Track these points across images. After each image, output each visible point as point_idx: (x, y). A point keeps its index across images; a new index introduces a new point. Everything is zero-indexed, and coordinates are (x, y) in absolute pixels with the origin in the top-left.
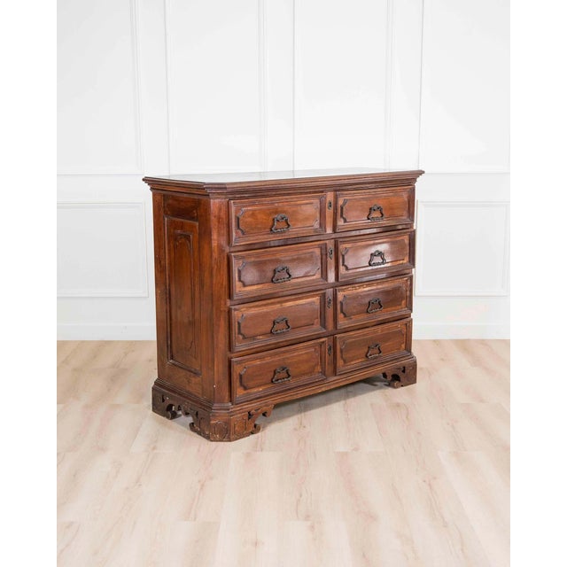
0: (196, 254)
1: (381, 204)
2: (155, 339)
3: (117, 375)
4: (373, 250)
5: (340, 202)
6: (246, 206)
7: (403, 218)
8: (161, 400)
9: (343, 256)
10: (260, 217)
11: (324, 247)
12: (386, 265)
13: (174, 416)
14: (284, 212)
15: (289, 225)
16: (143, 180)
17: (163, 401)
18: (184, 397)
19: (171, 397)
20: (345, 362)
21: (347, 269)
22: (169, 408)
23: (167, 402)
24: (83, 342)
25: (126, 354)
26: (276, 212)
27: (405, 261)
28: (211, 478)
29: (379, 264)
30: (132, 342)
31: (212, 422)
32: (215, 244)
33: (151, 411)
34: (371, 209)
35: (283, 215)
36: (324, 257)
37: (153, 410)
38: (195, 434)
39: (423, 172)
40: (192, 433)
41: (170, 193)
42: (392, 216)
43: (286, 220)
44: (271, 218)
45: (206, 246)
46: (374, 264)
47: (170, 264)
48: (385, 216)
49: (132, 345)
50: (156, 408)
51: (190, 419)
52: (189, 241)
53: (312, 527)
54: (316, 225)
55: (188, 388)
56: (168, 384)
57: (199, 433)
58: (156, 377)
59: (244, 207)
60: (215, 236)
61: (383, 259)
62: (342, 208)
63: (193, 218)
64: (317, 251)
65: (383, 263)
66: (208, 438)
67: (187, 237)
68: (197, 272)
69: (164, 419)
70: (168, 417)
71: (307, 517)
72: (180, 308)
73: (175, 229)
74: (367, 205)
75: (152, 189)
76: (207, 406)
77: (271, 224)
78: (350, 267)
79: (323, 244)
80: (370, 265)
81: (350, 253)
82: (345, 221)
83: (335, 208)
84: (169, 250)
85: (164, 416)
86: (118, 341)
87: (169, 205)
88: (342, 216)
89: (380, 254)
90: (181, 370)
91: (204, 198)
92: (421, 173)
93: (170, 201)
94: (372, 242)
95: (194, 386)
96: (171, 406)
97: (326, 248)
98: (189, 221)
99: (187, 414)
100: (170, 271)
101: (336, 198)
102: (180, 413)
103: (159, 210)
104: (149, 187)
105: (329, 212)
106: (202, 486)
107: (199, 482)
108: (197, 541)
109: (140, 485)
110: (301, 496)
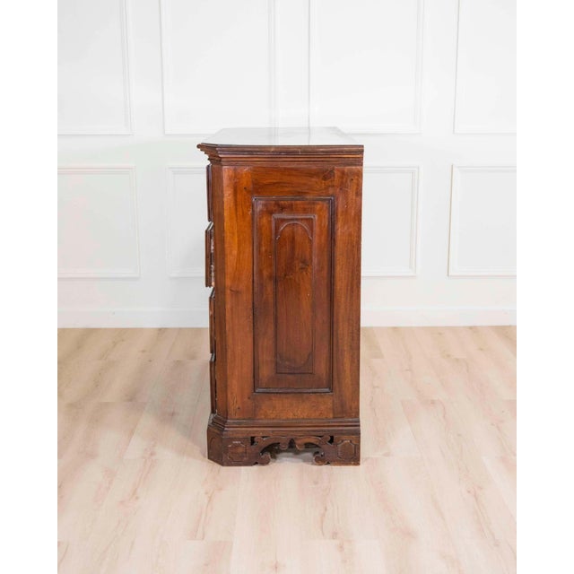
25: (115, 344)
28: (220, 489)
53: (341, 548)
71: (335, 535)
106: (210, 499)
107: (206, 493)
108: (206, 565)
109: (137, 498)
110: (326, 509)
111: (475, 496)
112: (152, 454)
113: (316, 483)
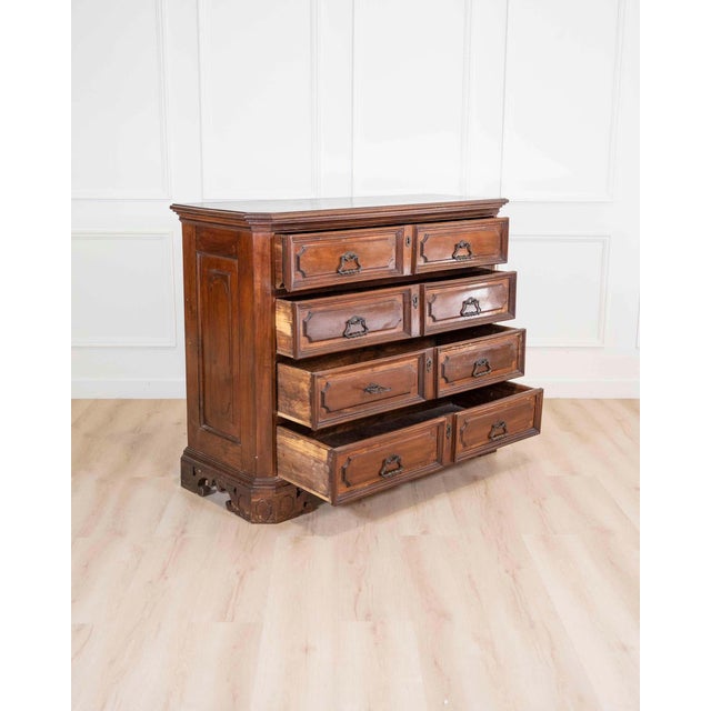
0: (235, 297)
1: (467, 239)
2: (185, 397)
3: (138, 442)
4: (465, 297)
5: (421, 237)
6: (308, 243)
7: (496, 256)
8: (191, 473)
9: (430, 305)
10: (325, 255)
11: (407, 294)
12: (481, 315)
13: (207, 492)
14: (353, 250)
15: (359, 266)
16: (171, 207)
17: (194, 474)
18: (220, 470)
19: (204, 470)
20: (465, 445)
21: (434, 320)
22: (202, 482)
23: (199, 475)
24: (96, 401)
25: (149, 415)
26: (344, 250)
27: (503, 311)
28: (252, 569)
29: (472, 314)
30: (156, 401)
31: (253, 500)
32: (257, 286)
33: (179, 487)
34: (456, 246)
35: (352, 253)
36: (407, 305)
37: (182, 485)
38: (233, 515)
39: (508, 201)
40: (229, 513)
41: (204, 224)
42: (481, 255)
43: (356, 261)
44: (337, 257)
45: (247, 290)
46: (467, 314)
47: (203, 309)
48: (473, 254)
49: (157, 405)
50: (185, 483)
51: (226, 497)
52: (226, 281)
53: (374, 629)
54: (392, 265)
55: (225, 459)
56: (200, 453)
57: (238, 513)
58: (185, 445)
59: (305, 243)
60: (257, 277)
61: (477, 308)
62: (422, 245)
63: (230, 255)
64: (399, 299)
65: (477, 313)
66: (248, 519)
67: (224, 278)
68: (235, 321)
69: (196, 496)
70: (200, 494)
71: (368, 616)
72: (215, 362)
73: (209, 267)
74: (452, 241)
75: (181, 219)
76: (248, 481)
77: (337, 264)
78: (437, 318)
79: (405, 290)
80: (462, 315)
81: (438, 301)
82: (426, 261)
83: (415, 246)
84: (202, 293)
85: (195, 492)
86: (140, 400)
87: (202, 238)
88: (422, 254)
89: (474, 302)
90: (216, 437)
91: (244, 231)
92: (504, 202)
93: (204, 235)
94: (464, 287)
95: (231, 457)
96: (204, 480)
97: (410, 295)
98: (228, 259)
99: (223, 490)
100: (203, 318)
101: (415, 233)
102: (215, 488)
103: (190, 243)
104: (178, 217)
105: (407, 250)
106: (242, 578)
107: (238, 573)
108: (234, 647)
109: (166, 578)
110: (360, 590)
111: (513, 576)
112: (183, 532)
113: (351, 562)
